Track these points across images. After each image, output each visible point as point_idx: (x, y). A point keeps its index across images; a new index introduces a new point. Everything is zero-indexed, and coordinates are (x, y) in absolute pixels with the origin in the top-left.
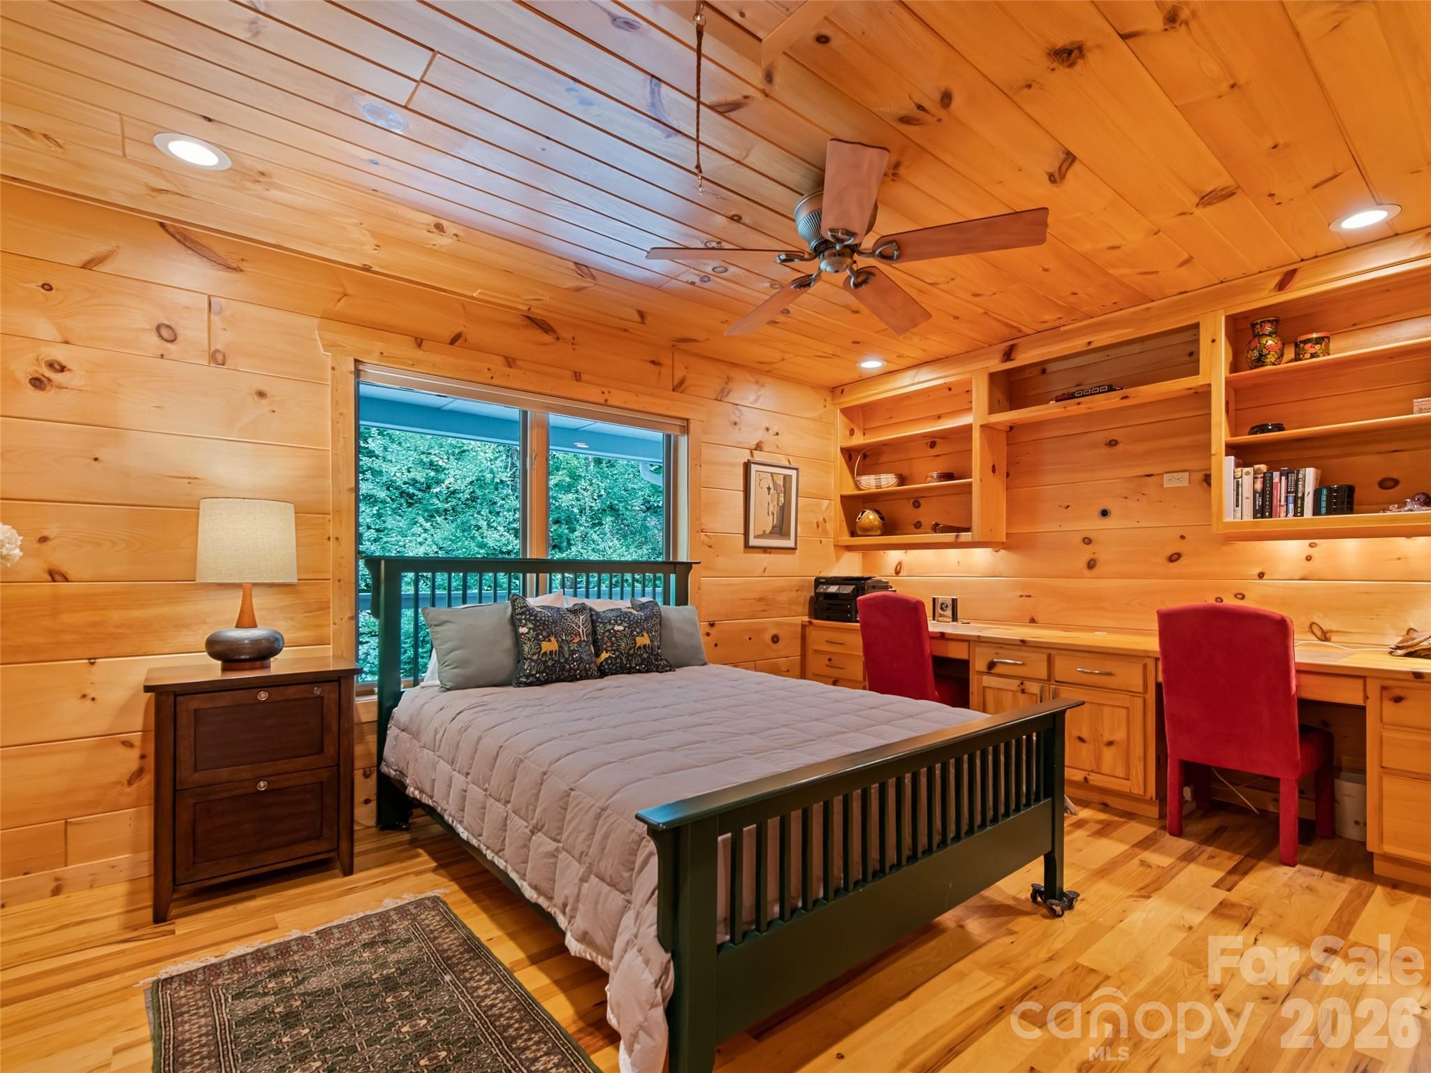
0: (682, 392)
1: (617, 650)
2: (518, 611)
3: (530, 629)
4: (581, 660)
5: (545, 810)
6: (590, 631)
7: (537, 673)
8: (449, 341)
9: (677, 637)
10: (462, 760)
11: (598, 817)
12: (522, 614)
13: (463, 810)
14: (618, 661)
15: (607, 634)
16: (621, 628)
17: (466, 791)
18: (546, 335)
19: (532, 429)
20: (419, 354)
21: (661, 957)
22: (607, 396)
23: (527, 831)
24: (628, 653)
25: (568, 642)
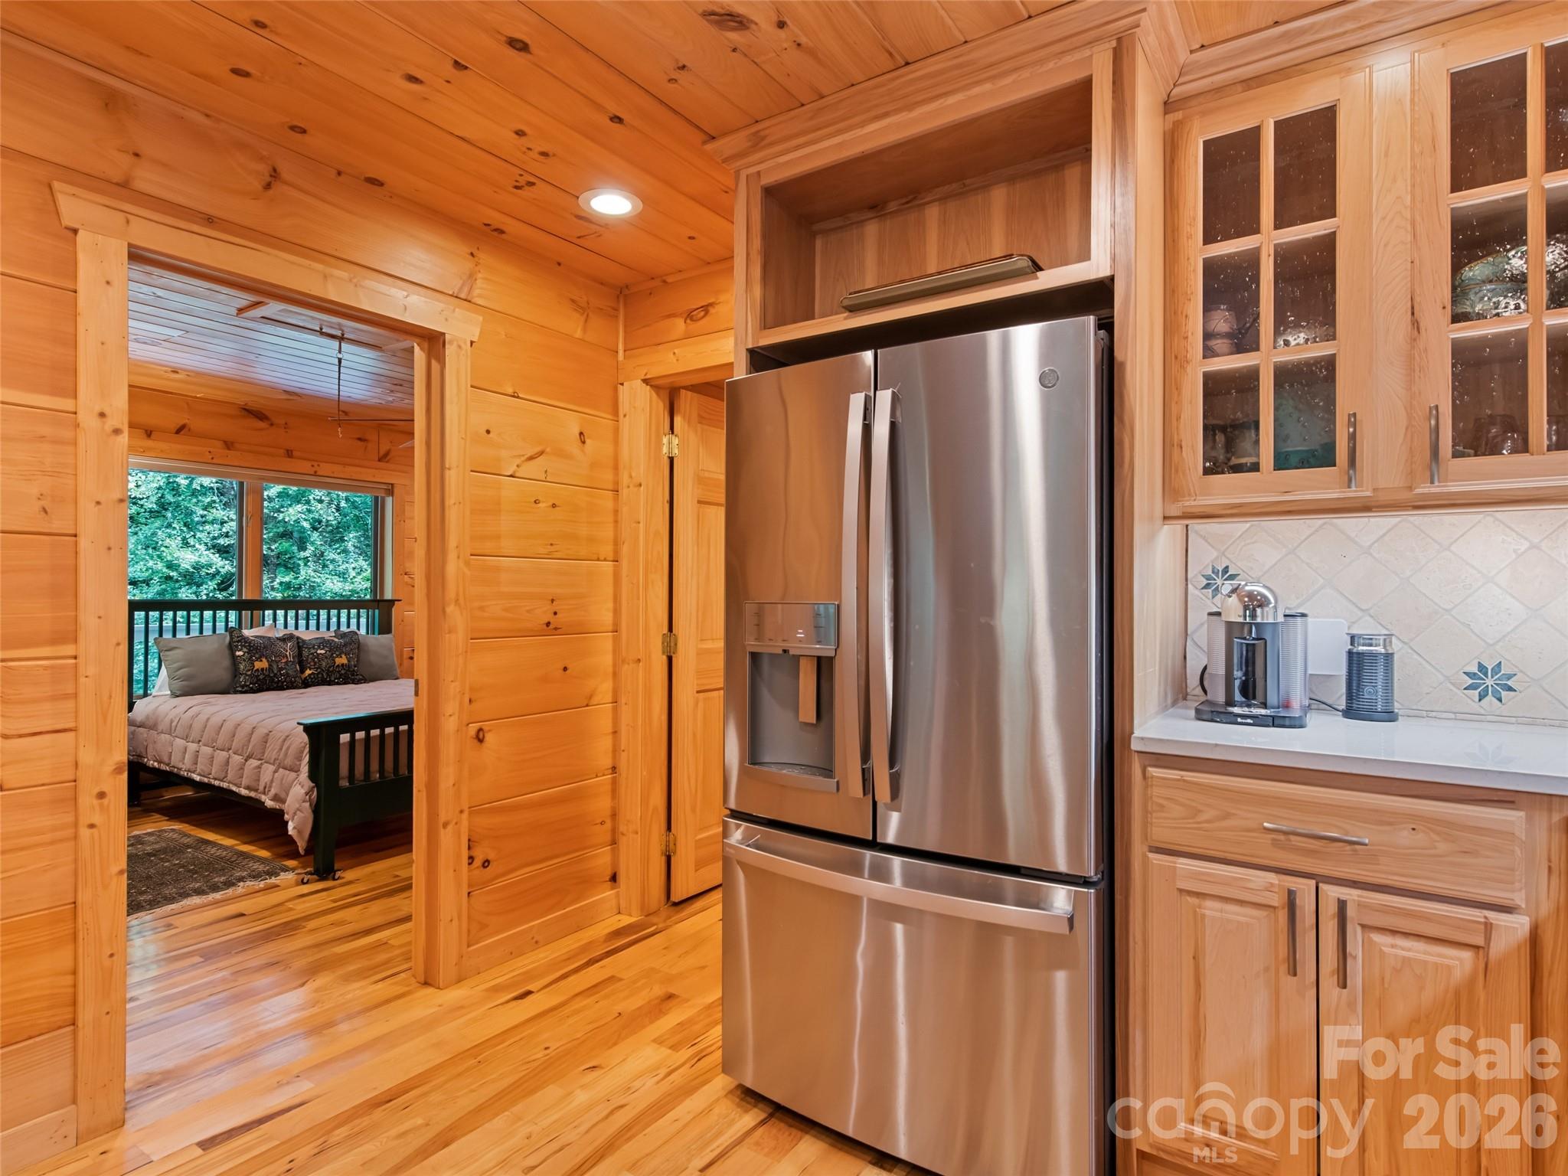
0: (387, 462)
1: (319, 668)
2: (235, 639)
3: (245, 652)
4: (287, 674)
5: (254, 746)
6: (296, 654)
7: (251, 683)
8: (175, 431)
9: (373, 658)
10: (194, 735)
11: (285, 740)
12: (238, 642)
13: (196, 764)
14: (320, 676)
15: (311, 656)
16: (323, 652)
17: (198, 752)
18: (261, 422)
19: (247, 494)
20: (149, 443)
21: (309, 784)
22: (316, 468)
23: (243, 760)
24: (328, 670)
25: (277, 662)
